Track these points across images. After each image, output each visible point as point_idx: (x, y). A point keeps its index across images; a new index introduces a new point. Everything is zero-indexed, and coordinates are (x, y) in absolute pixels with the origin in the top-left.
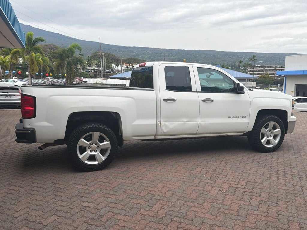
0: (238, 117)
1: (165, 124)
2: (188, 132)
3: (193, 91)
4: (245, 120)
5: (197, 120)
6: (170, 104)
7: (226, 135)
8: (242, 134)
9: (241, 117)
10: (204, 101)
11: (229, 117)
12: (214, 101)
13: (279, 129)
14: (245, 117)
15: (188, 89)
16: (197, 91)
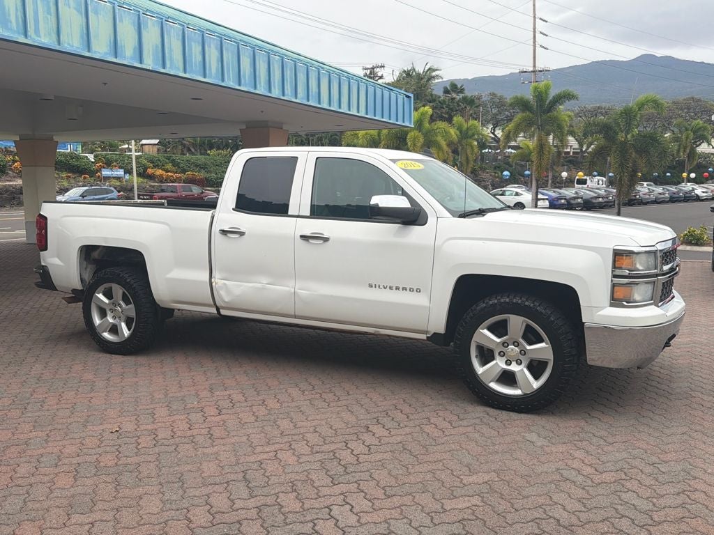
0: (397, 288)
1: (225, 284)
2: (275, 310)
3: (290, 213)
4: (420, 300)
5: (292, 283)
6: (232, 242)
7: (376, 332)
8: (424, 337)
9: (405, 289)
10: (304, 237)
11: (371, 286)
12: (330, 241)
13: (546, 344)
14: (419, 291)
15: (281, 209)
16: (300, 214)
